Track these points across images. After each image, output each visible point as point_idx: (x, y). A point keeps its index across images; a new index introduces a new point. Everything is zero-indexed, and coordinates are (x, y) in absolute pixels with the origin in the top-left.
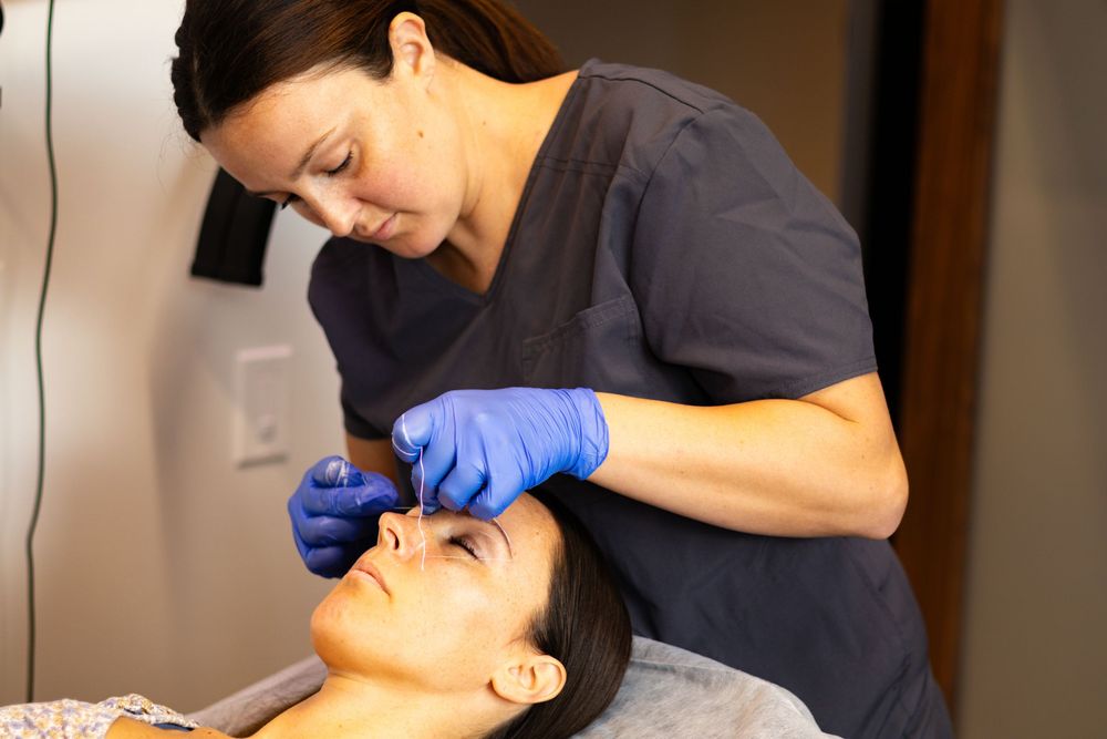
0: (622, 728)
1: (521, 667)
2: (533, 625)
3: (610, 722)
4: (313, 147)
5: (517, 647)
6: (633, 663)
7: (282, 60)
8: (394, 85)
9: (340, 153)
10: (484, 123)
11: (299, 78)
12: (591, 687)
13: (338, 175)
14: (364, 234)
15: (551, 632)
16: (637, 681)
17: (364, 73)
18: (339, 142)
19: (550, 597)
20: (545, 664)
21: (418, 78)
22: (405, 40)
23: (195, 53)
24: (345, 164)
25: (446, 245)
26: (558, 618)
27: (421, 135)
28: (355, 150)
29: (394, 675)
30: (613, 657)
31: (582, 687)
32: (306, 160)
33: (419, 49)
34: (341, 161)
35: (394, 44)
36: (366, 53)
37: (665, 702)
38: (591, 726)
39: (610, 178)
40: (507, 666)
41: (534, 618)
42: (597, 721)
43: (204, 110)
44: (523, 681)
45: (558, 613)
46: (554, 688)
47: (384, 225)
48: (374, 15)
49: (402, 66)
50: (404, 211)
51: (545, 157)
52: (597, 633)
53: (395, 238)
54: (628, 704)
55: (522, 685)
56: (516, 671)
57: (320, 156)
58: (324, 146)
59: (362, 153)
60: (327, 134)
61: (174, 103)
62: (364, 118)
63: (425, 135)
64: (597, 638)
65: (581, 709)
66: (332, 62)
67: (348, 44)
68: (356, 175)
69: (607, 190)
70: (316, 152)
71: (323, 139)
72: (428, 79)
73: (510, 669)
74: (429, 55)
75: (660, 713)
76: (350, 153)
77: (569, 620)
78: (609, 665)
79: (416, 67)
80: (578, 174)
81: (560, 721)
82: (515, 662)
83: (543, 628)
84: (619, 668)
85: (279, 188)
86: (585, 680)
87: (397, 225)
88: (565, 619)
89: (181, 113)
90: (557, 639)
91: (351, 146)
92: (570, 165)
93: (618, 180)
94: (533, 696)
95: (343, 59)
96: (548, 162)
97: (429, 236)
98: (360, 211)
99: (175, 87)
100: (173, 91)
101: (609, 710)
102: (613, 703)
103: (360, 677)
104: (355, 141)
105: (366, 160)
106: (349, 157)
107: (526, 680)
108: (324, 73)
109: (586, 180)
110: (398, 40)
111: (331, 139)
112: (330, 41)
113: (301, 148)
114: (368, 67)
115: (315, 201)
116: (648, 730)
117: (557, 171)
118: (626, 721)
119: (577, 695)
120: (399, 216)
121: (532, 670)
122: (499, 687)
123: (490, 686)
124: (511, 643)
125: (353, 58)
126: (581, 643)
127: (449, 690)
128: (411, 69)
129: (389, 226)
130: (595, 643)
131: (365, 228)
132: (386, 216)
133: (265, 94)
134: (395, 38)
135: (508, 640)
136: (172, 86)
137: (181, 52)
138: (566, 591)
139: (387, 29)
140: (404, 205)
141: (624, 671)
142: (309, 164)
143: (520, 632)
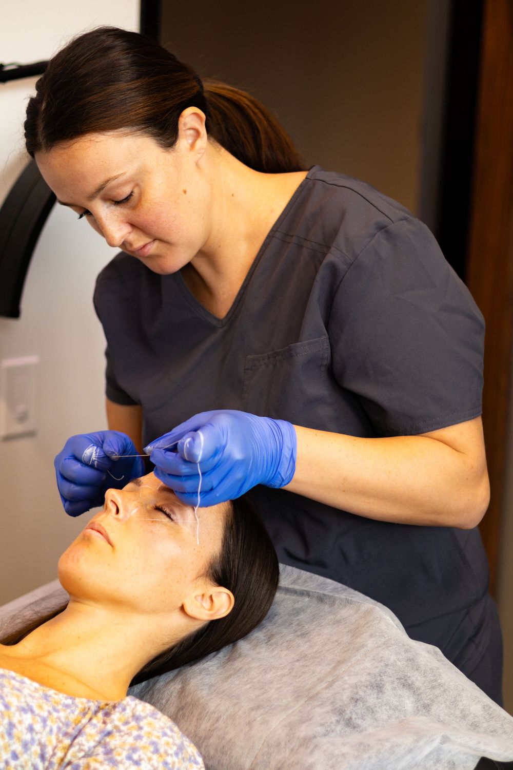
0: (273, 635)
1: (203, 595)
2: (211, 566)
3: (264, 630)
4: (107, 181)
5: (201, 582)
6: (281, 588)
7: (101, 118)
8: (174, 154)
9: (125, 191)
10: (233, 195)
11: (111, 133)
12: (252, 607)
13: (121, 205)
14: (130, 249)
15: (224, 571)
16: (282, 601)
17: (155, 141)
18: (126, 183)
19: (223, 546)
20: (220, 593)
21: (192, 153)
22: (189, 126)
23: (45, 98)
24: (128, 199)
25: (189, 268)
26: (229, 561)
27: (185, 192)
28: (136, 191)
29: (116, 602)
30: (266, 586)
31: (245, 607)
32: (101, 188)
33: (198, 134)
34: (125, 196)
35: (181, 126)
36: (161, 129)
37: (302, 617)
38: (251, 633)
39: (324, 255)
40: (194, 595)
41: (212, 561)
42: (256, 630)
43: (41, 138)
44: (204, 605)
45: (228, 558)
46: (226, 608)
47: (144, 246)
48: (171, 105)
49: (183, 142)
50: (161, 240)
51: (277, 231)
52: (256, 570)
53: (151, 257)
54: (276, 618)
55: (204, 607)
56: (200, 598)
57: (111, 189)
58: (114, 183)
59: (141, 194)
60: (119, 175)
61: (23, 128)
62: (147, 172)
63: (187, 193)
64: (255, 575)
65: (244, 622)
66: (135, 128)
67: (149, 119)
68: (134, 208)
69: (321, 263)
70: (109, 185)
71: (115, 178)
72: (199, 156)
73: (196, 597)
74: (203, 141)
75: (299, 625)
76: (132, 192)
77: (236, 562)
78: (263, 592)
79: (193, 146)
80: (300, 246)
81: (230, 630)
82: (199, 592)
83: (218, 568)
84: (270, 593)
85: (79, 204)
86: (247, 603)
87: (153, 248)
88: (234, 561)
89: (26, 135)
90: (228, 575)
91: (134, 188)
92: (294, 240)
93: (330, 258)
94: (212, 615)
95: (143, 129)
96: (278, 235)
97: (175, 261)
98: (130, 233)
99: (28, 116)
100: (26, 119)
101: (264, 622)
102: (267, 617)
103: (92, 603)
104: (137, 185)
105: (143, 199)
106: (131, 195)
107: (207, 604)
108: (126, 135)
109: (305, 252)
110: (185, 124)
111: (121, 179)
112: (138, 114)
113: (99, 180)
114: (158, 138)
115: (101, 219)
116: (291, 637)
117: (284, 242)
118: (275, 630)
119: (242, 613)
120: (156, 244)
121: (211, 597)
122: (188, 609)
123: (182, 608)
124: (196, 578)
125: (150, 129)
126: (245, 577)
127: (154, 611)
128: (188, 146)
129: (149, 247)
130: (254, 578)
131: (131, 245)
132: (148, 240)
133: (83, 138)
134: (183, 122)
135: (194, 576)
136: (25, 115)
137: (38, 95)
138: (234, 541)
139: (179, 115)
140: (161, 236)
141: (274, 595)
142: (102, 192)
143: (203, 571)
